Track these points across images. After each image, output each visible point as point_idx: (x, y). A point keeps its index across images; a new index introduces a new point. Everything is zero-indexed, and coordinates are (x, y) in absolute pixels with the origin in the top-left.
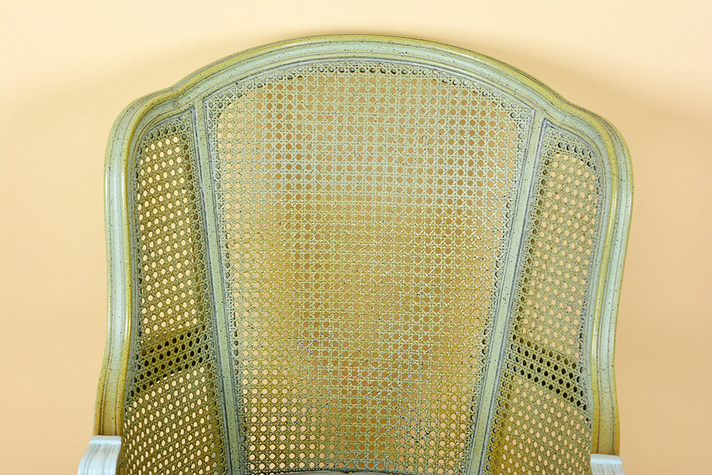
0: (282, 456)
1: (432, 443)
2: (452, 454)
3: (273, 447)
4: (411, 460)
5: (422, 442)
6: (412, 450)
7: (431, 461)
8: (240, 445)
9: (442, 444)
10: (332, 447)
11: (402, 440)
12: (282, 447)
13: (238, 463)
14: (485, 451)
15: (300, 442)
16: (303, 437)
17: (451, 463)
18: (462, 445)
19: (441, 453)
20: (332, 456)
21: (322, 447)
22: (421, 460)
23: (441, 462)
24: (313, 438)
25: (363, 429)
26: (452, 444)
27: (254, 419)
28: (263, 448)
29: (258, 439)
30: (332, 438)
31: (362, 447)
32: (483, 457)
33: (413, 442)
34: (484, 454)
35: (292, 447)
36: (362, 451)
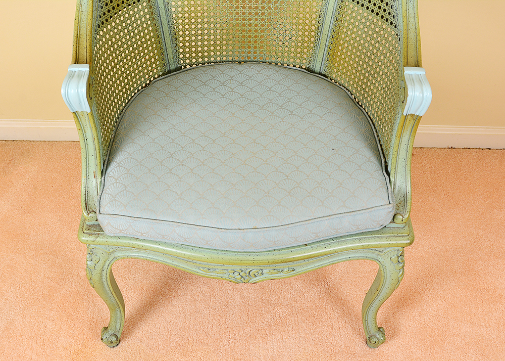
0: (200, 54)
1: (293, 44)
2: (305, 50)
3: (194, 49)
4: (280, 54)
5: (287, 43)
6: (280, 48)
7: (292, 55)
8: (173, 49)
9: (300, 44)
10: (231, 48)
11: (274, 43)
12: (200, 49)
13: (173, 60)
14: (326, 49)
15: (211, 45)
16: (212, 43)
17: (305, 56)
18: (312, 45)
19: (299, 50)
20: (231, 53)
21: (224, 48)
22: (286, 54)
23: (299, 55)
24: (218, 42)
25: (250, 36)
26: (306, 45)
27: (181, 33)
28: (187, 50)
29: (184, 45)
30: (231, 42)
31: (249, 47)
32: (325, 52)
33: (281, 43)
34: (326, 50)
35: (206, 48)
36: (249, 50)
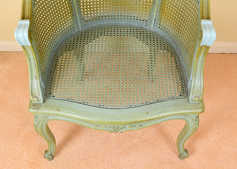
0: (92, 9)
1: (141, 3)
2: (148, 7)
3: (88, 7)
4: (134, 9)
5: (138, 3)
6: (135, 6)
7: (141, 9)
8: (78, 7)
9: (145, 3)
10: (108, 5)
11: (131, 3)
12: (92, 6)
13: (77, 12)
14: (159, 6)
15: (97, 4)
16: (98, 3)
17: (148, 10)
18: (151, 4)
19: (144, 6)
20: (108, 8)
21: (105, 6)
22: (138, 9)
23: (144, 9)
24: (102, 3)
26: (148, 4)
28: (85, 7)
29: (83, 4)
30: (108, 3)
31: (118, 5)
32: (158, 8)
33: (135, 3)
34: (159, 7)
35: (95, 6)
36: (118, 6)
